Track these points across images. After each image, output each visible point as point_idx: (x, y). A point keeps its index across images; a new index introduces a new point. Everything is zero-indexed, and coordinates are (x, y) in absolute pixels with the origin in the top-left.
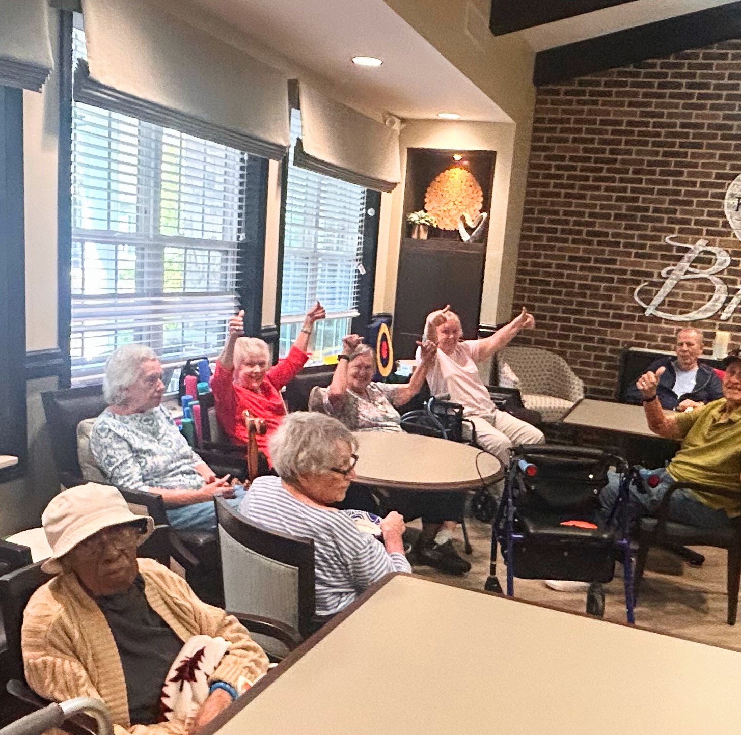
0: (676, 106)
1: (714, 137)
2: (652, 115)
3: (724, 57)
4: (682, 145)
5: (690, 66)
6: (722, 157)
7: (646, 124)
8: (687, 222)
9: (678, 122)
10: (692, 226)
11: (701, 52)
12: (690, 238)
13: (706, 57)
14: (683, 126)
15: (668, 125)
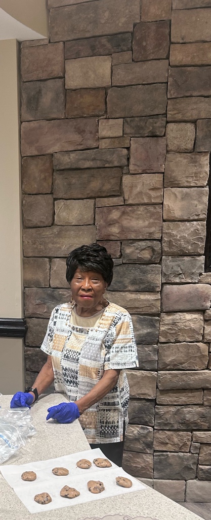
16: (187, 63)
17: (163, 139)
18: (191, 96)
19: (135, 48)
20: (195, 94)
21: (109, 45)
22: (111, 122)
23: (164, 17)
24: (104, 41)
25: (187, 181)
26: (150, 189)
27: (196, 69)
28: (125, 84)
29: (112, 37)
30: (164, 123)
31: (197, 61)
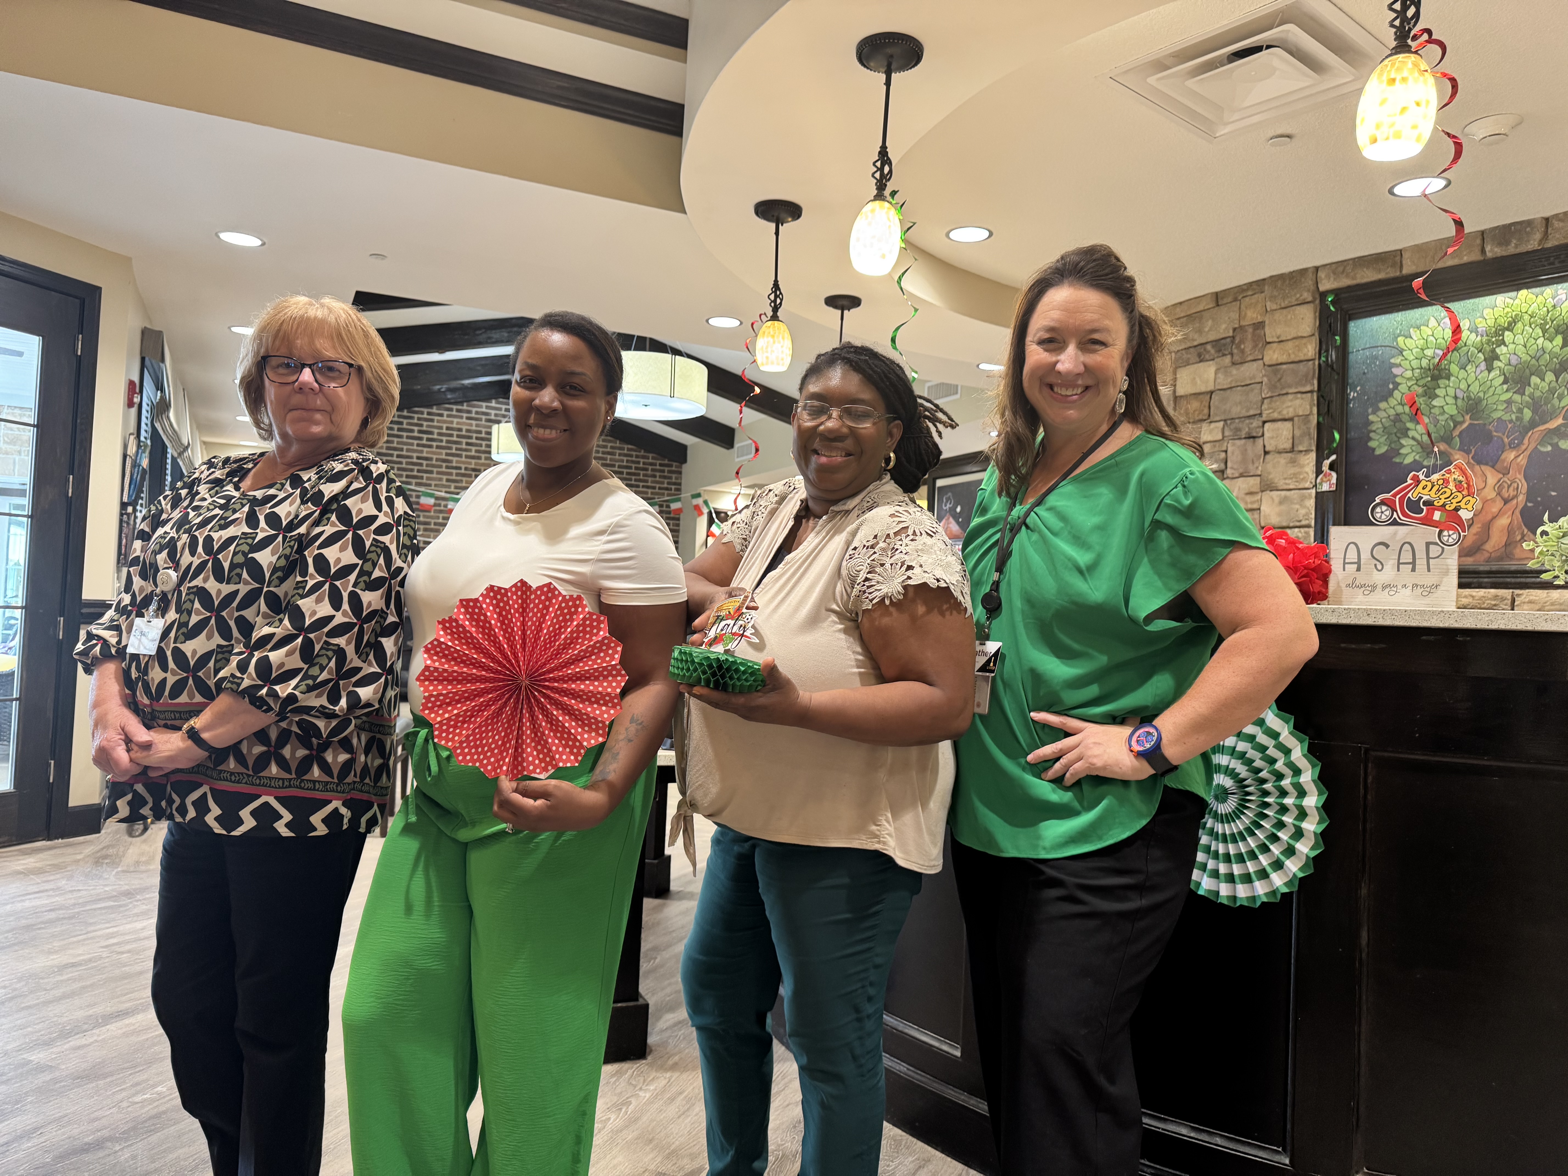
0: (412, 444)
1: (441, 467)
2: (395, 449)
3: (441, 415)
4: (418, 471)
5: (419, 419)
6: (448, 480)
7: (392, 455)
8: (428, 523)
9: (415, 455)
10: (432, 526)
11: (425, 410)
12: (432, 534)
13: (429, 414)
14: (418, 458)
15: (408, 457)
16: (1283, 361)
17: (1261, 440)
18: (1287, 394)
19: (1235, 351)
20: (1291, 391)
21: (1213, 351)
22: (1213, 425)
23: (1260, 319)
24: (1209, 347)
25: (1286, 484)
26: (1247, 494)
27: (1292, 366)
28: (1225, 387)
29: (1216, 343)
30: (1261, 424)
31: (1293, 358)
